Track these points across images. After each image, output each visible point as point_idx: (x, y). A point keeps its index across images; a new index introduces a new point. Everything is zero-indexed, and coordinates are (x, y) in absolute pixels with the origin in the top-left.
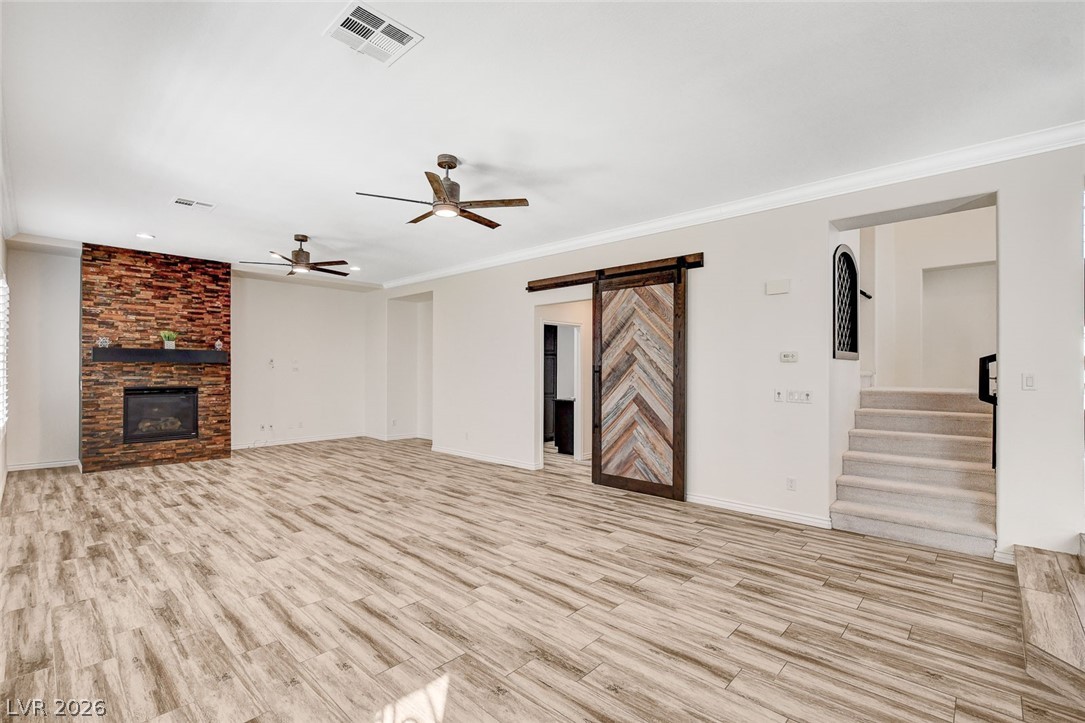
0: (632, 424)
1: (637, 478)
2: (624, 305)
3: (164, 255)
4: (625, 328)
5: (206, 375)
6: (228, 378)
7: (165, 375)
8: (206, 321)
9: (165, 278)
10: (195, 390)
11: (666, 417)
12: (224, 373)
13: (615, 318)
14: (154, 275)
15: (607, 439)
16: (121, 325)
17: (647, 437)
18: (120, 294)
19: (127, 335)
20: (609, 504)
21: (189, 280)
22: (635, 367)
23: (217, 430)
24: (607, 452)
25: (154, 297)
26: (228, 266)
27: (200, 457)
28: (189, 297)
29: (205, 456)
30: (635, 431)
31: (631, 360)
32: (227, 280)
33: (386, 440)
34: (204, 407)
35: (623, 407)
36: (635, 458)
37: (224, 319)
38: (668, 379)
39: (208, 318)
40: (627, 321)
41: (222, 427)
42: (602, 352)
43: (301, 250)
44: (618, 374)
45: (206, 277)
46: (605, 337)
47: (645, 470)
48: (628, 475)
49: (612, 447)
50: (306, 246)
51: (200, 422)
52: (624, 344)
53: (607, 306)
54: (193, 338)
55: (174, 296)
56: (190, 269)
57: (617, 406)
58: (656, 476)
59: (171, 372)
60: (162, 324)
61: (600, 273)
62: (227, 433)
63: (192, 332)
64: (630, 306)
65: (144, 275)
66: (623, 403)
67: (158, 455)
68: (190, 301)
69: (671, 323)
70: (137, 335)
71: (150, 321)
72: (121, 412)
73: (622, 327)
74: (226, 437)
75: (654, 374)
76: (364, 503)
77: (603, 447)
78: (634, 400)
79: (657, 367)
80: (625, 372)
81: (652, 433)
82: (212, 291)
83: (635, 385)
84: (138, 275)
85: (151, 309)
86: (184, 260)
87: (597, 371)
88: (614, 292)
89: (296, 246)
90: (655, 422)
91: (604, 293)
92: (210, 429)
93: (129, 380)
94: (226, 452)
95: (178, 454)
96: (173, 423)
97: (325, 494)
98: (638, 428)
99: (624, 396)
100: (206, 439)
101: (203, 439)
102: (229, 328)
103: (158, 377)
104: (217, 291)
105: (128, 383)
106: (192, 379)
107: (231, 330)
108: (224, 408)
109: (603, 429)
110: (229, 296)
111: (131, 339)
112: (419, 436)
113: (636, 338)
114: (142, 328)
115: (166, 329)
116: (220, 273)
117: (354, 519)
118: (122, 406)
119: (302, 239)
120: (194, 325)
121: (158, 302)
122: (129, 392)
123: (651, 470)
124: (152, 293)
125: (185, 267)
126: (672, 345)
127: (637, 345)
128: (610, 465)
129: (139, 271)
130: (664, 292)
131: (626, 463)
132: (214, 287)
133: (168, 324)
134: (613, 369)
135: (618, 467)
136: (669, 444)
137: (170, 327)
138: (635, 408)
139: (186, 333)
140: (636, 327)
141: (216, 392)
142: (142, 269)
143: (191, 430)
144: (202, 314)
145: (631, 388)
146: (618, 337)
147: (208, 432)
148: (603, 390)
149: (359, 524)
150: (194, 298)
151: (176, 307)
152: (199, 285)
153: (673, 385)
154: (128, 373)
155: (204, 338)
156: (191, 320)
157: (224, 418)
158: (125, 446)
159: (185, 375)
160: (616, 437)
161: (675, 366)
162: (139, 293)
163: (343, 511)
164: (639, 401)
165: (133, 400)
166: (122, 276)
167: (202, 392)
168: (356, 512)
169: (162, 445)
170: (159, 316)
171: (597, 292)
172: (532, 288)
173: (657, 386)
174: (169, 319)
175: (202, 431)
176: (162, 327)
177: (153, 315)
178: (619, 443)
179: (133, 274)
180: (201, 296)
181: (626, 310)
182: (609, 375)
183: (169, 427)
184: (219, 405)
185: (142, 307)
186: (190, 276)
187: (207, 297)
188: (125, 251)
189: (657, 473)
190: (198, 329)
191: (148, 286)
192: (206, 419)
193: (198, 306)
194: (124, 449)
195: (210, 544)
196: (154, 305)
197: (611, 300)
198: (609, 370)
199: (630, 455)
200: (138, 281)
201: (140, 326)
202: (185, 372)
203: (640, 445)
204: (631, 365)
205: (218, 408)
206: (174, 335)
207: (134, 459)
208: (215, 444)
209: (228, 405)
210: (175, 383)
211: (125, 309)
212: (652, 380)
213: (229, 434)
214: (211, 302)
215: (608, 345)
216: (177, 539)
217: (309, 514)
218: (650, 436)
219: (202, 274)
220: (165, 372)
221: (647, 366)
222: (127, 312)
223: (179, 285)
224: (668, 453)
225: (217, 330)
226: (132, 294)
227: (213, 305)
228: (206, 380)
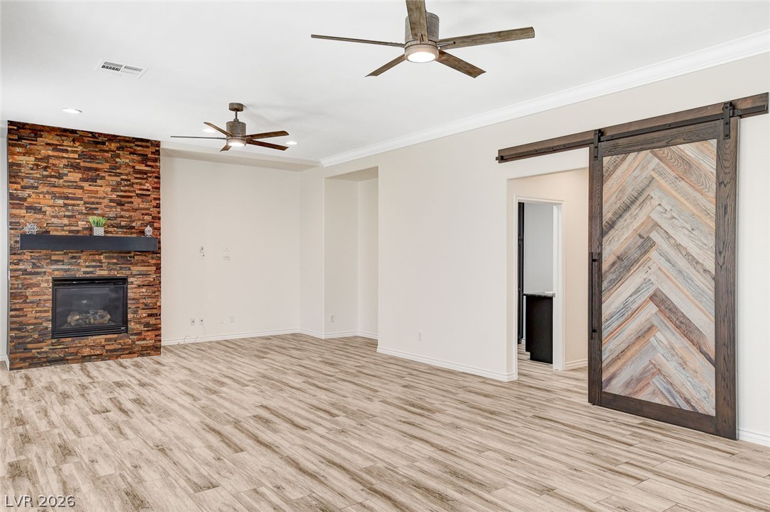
0: (651, 328)
1: (657, 400)
2: (636, 173)
3: (91, 133)
4: (638, 203)
5: (136, 264)
6: (158, 268)
7: (94, 264)
8: (135, 205)
9: (93, 158)
10: (124, 280)
11: (704, 322)
12: (154, 262)
13: (622, 191)
14: (82, 156)
15: (610, 348)
16: (49, 210)
17: (673, 348)
18: (47, 176)
19: (55, 221)
20: (624, 436)
21: (118, 160)
22: (653, 254)
23: (147, 325)
24: (614, 361)
25: (83, 180)
26: (157, 144)
27: (130, 353)
28: (118, 179)
29: (134, 353)
30: (652, 339)
31: (646, 244)
32: (156, 160)
33: (323, 338)
34: (134, 299)
35: (634, 306)
36: (653, 374)
37: (154, 203)
38: (705, 271)
39: (137, 202)
40: (640, 194)
41: (152, 321)
42: (603, 234)
43: (236, 120)
44: (625, 264)
45: (135, 157)
46: (607, 215)
47: (669, 392)
48: (644, 396)
49: (618, 358)
50: (242, 117)
51: (130, 316)
52: (636, 224)
53: (610, 175)
54: (123, 223)
55: (103, 178)
56: (118, 149)
57: (625, 305)
58: (688, 402)
59: (100, 261)
60: (91, 209)
61: (601, 132)
62: (157, 328)
63: (122, 217)
64: (645, 174)
65: (72, 155)
66: (634, 301)
67: (86, 352)
68: (119, 184)
69: (712, 194)
70: (66, 221)
71: (78, 205)
72: (49, 304)
73: (633, 202)
74: (157, 333)
75: (682, 263)
76: (311, 417)
77: (604, 357)
78: (651, 298)
79: (688, 254)
80: (637, 261)
81: (680, 342)
82: (141, 172)
83: (653, 278)
84: (65, 155)
85: (79, 193)
86: (112, 138)
87: (595, 260)
88: (621, 156)
89: (231, 116)
90: (685, 327)
91: (606, 160)
92: (140, 323)
93: (58, 270)
94: (156, 349)
95: (107, 351)
96: (102, 317)
97: (265, 403)
98: (659, 335)
99: (634, 293)
100: (136, 334)
101: (132, 334)
102: (159, 212)
103: (87, 267)
104: (146, 173)
105: (56, 273)
106: (121, 269)
107: (161, 215)
108: (154, 300)
109: (605, 334)
110: (158, 178)
111: (59, 225)
112: (359, 334)
113: (655, 216)
114: (70, 214)
115: (94, 214)
116: (148, 152)
117: (303, 438)
118: (51, 297)
119: (237, 108)
120: (122, 210)
121: (86, 185)
122: (58, 282)
123: (679, 393)
124: (80, 175)
125: (113, 146)
126: (713, 225)
127: (656, 225)
128: (614, 382)
129: (67, 151)
130: (702, 154)
131: (639, 380)
132: (142, 167)
133: (97, 209)
134: (618, 257)
135: (628, 384)
136: (709, 359)
137: (99, 212)
138: (652, 308)
139: (115, 218)
140: (655, 202)
141: (146, 283)
142: (69, 149)
143: (120, 325)
144: (131, 197)
145: (647, 281)
146: (627, 215)
147: (138, 326)
148: (605, 285)
149: (310, 445)
150: (122, 179)
151: (104, 189)
152: (127, 165)
153: (714, 279)
154: (57, 262)
155: (134, 224)
156: (120, 204)
157: (155, 311)
158: (54, 341)
159: (114, 264)
160: (624, 346)
161: (718, 253)
162: (67, 175)
163: (289, 426)
164: (658, 299)
165: (63, 291)
166: (49, 157)
167: (132, 283)
168: (303, 429)
169: (91, 340)
170: (87, 200)
171: (595, 158)
172: (502, 158)
173: (687, 279)
174: (97, 203)
175: (132, 325)
176: (91, 211)
177: (81, 199)
178: (629, 354)
179: (60, 154)
180: (130, 177)
181: (639, 179)
182: (613, 264)
183: (99, 321)
184: (150, 297)
185: (70, 191)
186: (118, 156)
187: (136, 178)
188: (52, 130)
189: (688, 397)
190: (127, 214)
191: (75, 167)
192: (135, 312)
193: (127, 188)
194: (52, 344)
195: (142, 464)
196: (82, 188)
197: (616, 167)
198: (613, 258)
199: (645, 371)
200: (65, 162)
201: (68, 210)
202: (115, 261)
203: (660, 357)
204: (646, 252)
205: (149, 301)
206: (103, 221)
207: (62, 356)
208: (144, 339)
209: (158, 297)
210: (104, 273)
211: (53, 193)
212: (680, 272)
213: (159, 329)
214: (141, 184)
215: (612, 225)
216: (107, 456)
217: (250, 429)
218: (677, 345)
219: (131, 153)
220: (94, 261)
221: (672, 254)
222: (54, 196)
223: (107, 166)
224: (709, 372)
225: (146, 214)
226: (60, 177)
227: (143, 187)
228: (135, 269)
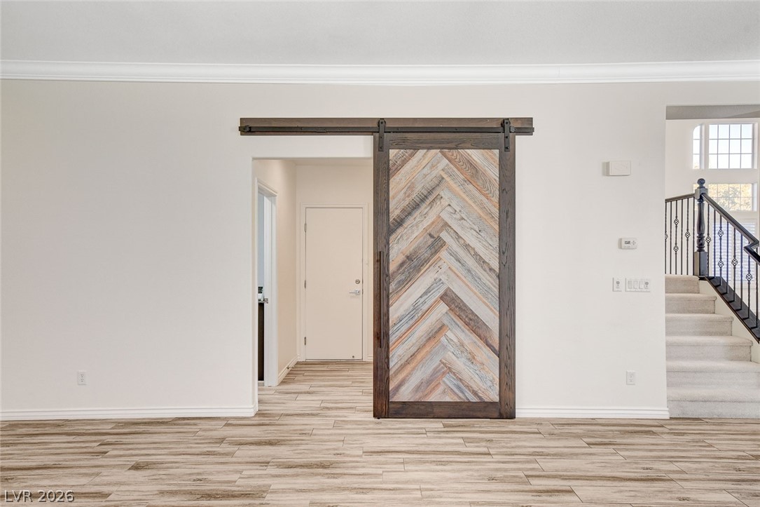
0: (441, 328)
1: (448, 399)
2: (426, 171)
4: (428, 202)
11: (490, 317)
13: (411, 187)
15: (398, 354)
17: (462, 345)
22: (443, 254)
24: (403, 367)
30: (443, 339)
31: (436, 244)
35: (425, 307)
36: (444, 373)
38: (491, 269)
40: (430, 192)
42: (391, 231)
44: (414, 264)
46: (395, 212)
47: (459, 388)
48: (434, 397)
49: (407, 362)
52: (426, 223)
53: (397, 170)
57: (415, 307)
58: (475, 393)
64: (435, 173)
66: (424, 302)
69: (496, 200)
73: (423, 200)
75: (471, 262)
77: (391, 364)
78: (442, 298)
79: (476, 254)
80: (427, 260)
81: (468, 339)
83: (444, 278)
87: (381, 259)
88: (410, 151)
90: (473, 324)
91: (393, 153)
98: (449, 334)
99: (425, 293)
109: (392, 339)
113: (445, 216)
123: (467, 386)
126: (497, 227)
127: (446, 225)
128: (403, 389)
130: (485, 160)
131: (429, 382)
134: (408, 257)
135: (418, 389)
136: (494, 351)
138: (443, 308)
140: (445, 202)
145: (438, 281)
146: (417, 214)
148: (392, 286)
153: (499, 277)
160: (414, 349)
161: (502, 253)
164: (449, 298)
171: (380, 149)
172: (249, 128)
173: (476, 278)
178: (419, 357)
181: (429, 178)
182: (402, 264)
189: (476, 389)
197: (404, 162)
198: (401, 258)
199: (436, 371)
203: (449, 356)
204: (436, 252)
212: (469, 271)
215: (400, 223)
218: (466, 342)
221: (462, 253)
224: (492, 362)
